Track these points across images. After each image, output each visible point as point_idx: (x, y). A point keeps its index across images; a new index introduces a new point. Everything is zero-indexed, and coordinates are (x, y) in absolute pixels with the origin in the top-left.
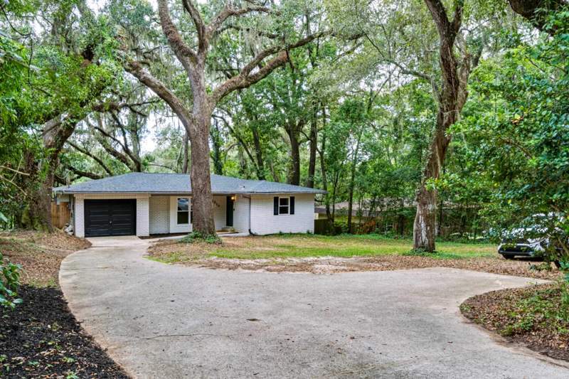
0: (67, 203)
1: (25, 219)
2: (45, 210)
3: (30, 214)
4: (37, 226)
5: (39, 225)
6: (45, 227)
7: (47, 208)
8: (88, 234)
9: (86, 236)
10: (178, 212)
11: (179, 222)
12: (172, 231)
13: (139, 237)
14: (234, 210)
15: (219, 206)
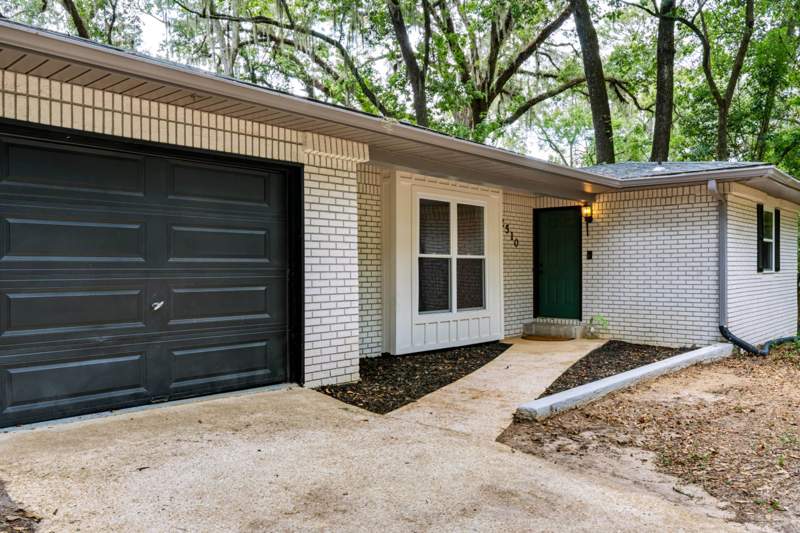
10: (420, 259)
11: (424, 306)
12: (402, 348)
13: (322, 389)
14: (590, 255)
15: (516, 245)
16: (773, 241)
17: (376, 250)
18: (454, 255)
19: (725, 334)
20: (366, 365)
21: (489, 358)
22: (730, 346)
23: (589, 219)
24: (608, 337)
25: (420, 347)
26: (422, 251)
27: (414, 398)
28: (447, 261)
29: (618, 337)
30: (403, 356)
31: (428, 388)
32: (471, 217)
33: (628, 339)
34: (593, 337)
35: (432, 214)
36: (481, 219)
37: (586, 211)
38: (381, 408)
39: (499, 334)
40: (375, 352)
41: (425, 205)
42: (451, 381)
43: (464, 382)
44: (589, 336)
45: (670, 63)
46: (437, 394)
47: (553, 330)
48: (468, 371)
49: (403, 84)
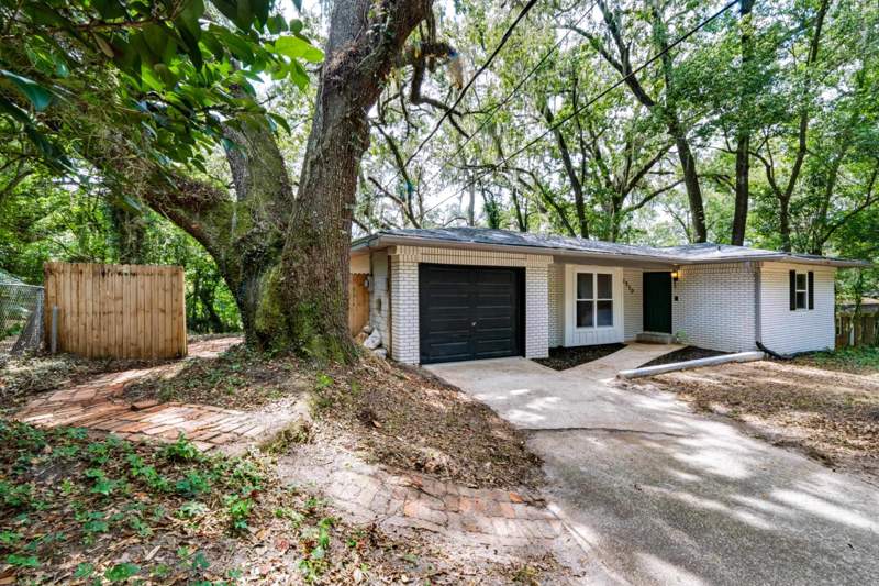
0: (365, 276)
1: (267, 315)
2: (334, 286)
3: (283, 297)
4: (307, 342)
5: (317, 339)
6: (335, 346)
7: (339, 277)
8: (427, 356)
9: (422, 362)
10: (578, 303)
11: (579, 324)
12: (568, 344)
13: (533, 359)
14: (676, 299)
15: (632, 291)
16: (807, 291)
17: (557, 296)
18: (595, 299)
19: (760, 346)
20: (551, 350)
21: (613, 351)
22: (763, 353)
23: (676, 279)
24: (687, 344)
25: (577, 344)
26: (579, 297)
27: (573, 366)
28: (591, 303)
29: (694, 344)
30: (569, 348)
31: (580, 362)
32: (605, 281)
33: (699, 346)
34: (678, 343)
35: (584, 280)
36: (611, 279)
37: (674, 275)
38: (559, 369)
39: (621, 339)
40: (555, 346)
41: (580, 276)
42: (592, 360)
43: (599, 361)
44: (674, 342)
45: (746, 174)
46: (583, 365)
47: (654, 339)
48: (601, 357)
49: (569, 191)
